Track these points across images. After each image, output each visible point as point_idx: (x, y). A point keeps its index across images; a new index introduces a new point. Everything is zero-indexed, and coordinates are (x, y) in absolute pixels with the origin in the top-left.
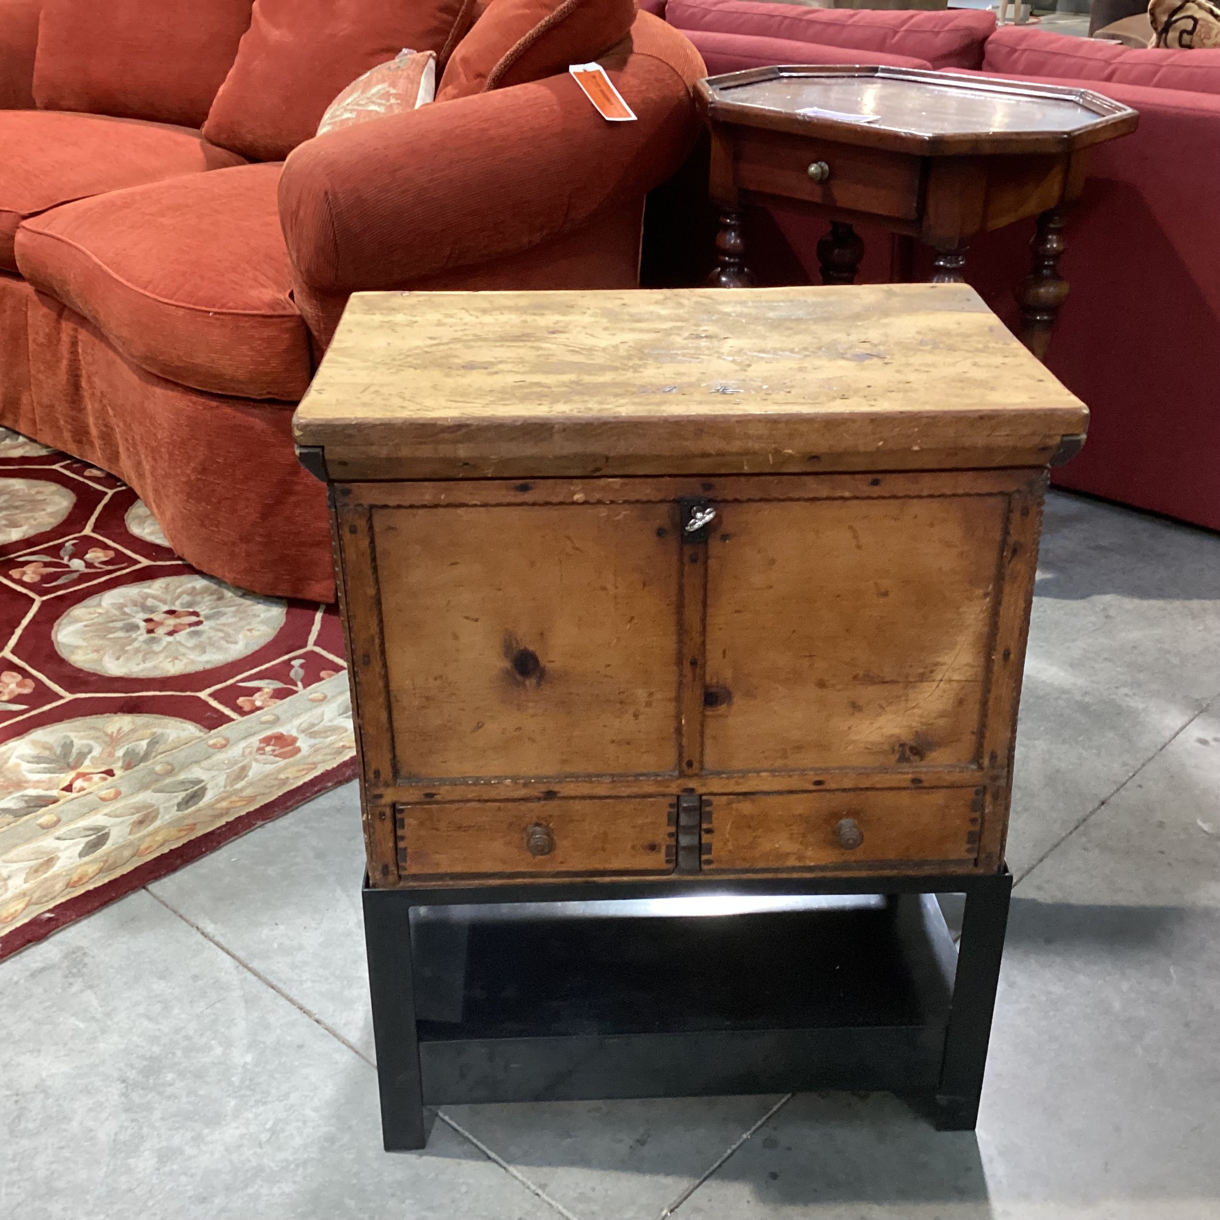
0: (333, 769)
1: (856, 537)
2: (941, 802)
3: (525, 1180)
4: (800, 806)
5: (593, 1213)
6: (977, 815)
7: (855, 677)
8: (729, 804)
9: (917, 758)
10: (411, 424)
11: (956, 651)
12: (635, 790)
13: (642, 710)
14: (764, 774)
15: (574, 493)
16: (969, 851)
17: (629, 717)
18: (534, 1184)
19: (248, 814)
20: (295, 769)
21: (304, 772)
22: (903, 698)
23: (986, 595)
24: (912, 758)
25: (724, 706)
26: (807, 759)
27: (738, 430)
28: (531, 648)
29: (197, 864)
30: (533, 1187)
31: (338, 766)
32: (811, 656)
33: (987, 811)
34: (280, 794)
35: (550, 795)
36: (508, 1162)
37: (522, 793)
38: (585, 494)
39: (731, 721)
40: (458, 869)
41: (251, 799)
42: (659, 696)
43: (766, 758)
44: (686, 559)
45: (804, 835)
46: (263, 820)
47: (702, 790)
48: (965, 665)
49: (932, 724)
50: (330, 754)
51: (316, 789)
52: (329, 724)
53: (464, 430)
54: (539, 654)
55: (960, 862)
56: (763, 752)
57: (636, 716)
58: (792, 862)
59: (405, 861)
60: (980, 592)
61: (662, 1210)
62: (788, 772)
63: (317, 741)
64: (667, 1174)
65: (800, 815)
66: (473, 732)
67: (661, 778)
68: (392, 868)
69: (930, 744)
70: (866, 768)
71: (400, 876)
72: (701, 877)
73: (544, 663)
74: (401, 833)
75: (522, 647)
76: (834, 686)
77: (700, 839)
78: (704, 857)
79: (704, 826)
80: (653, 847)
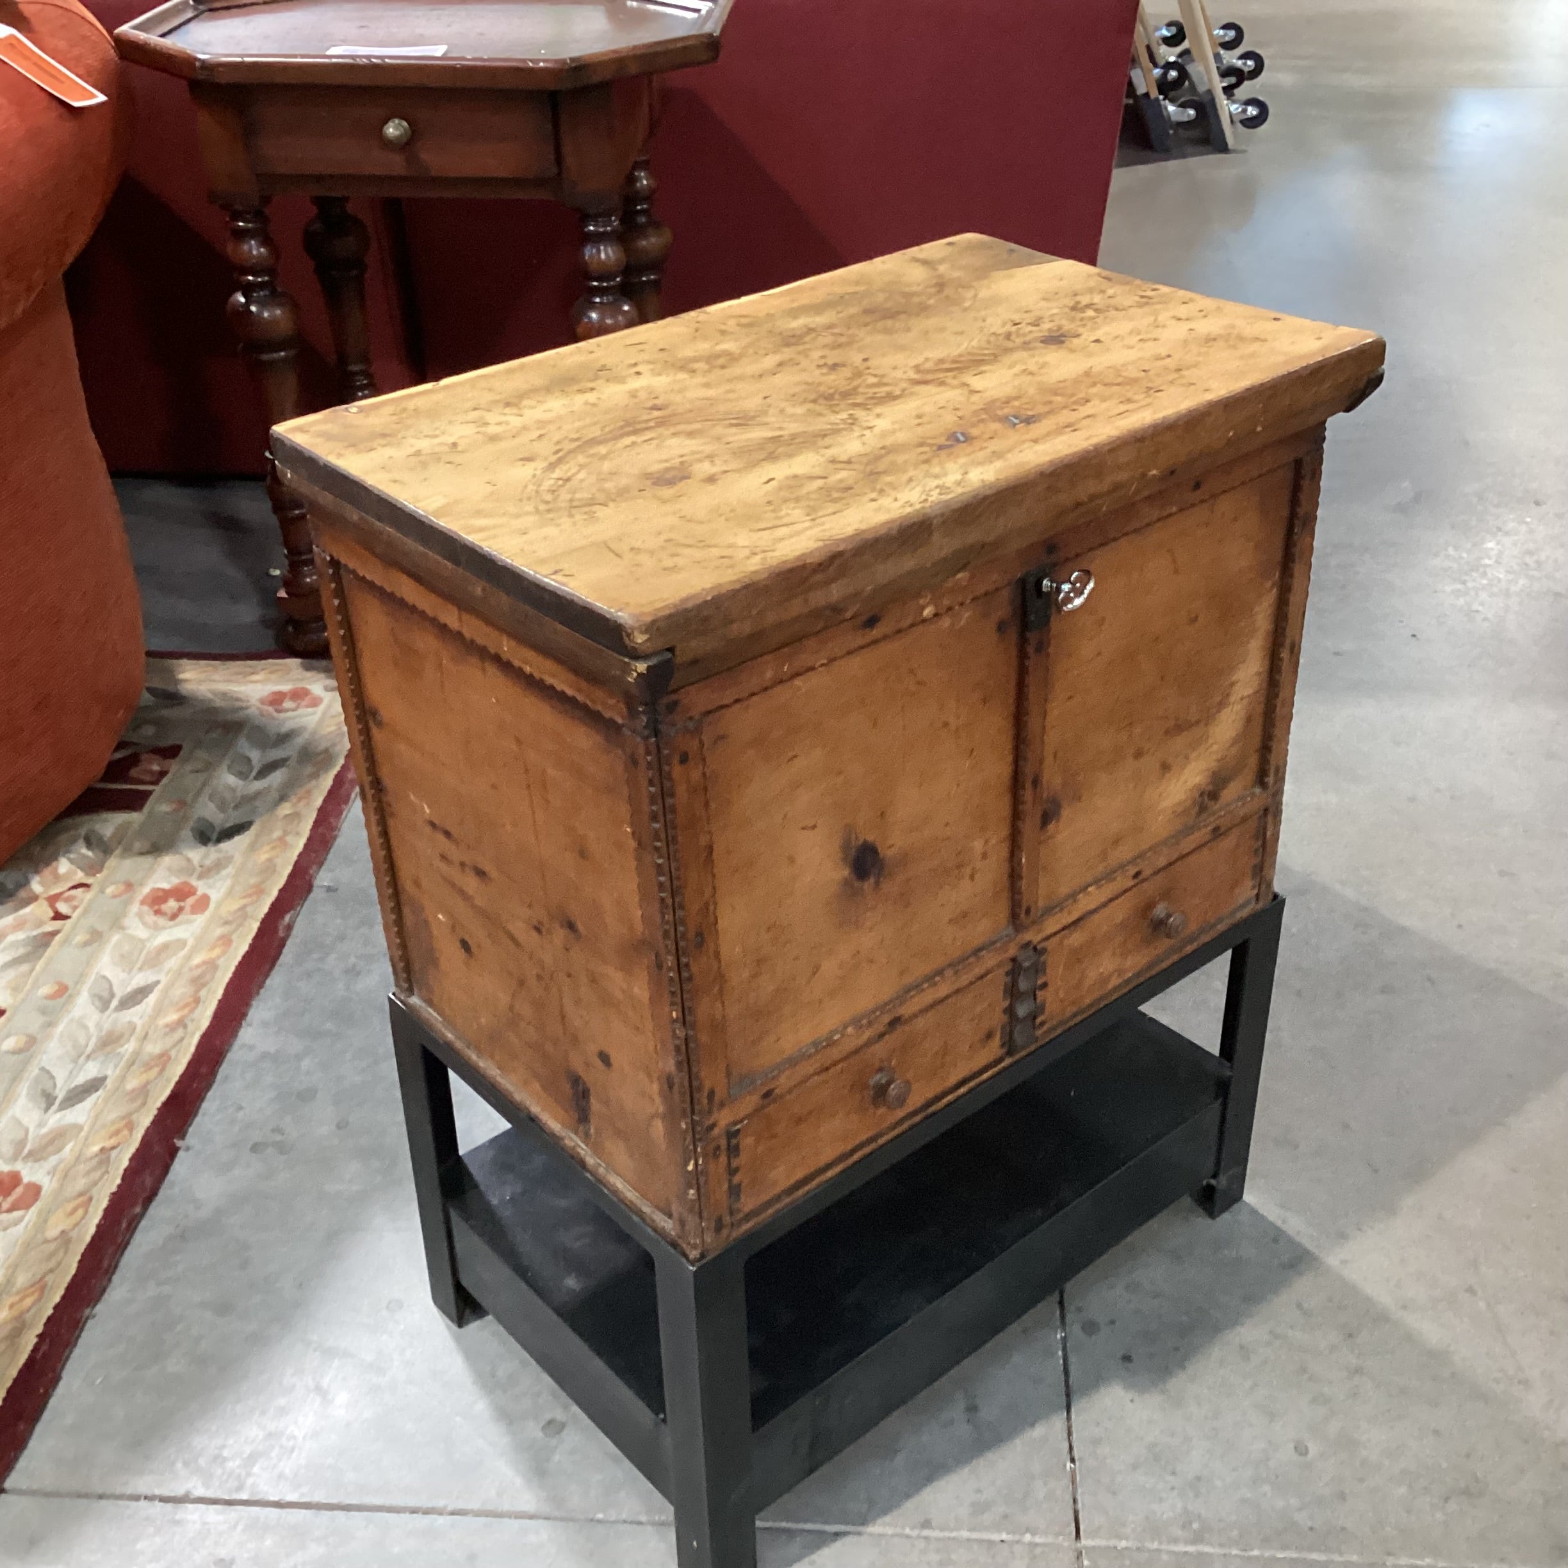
0: (119, 1186)
1: (1174, 561)
2: (1234, 843)
3: (898, 1530)
4: (1120, 912)
5: (1006, 1517)
6: (1259, 843)
7: (1167, 732)
8: (1061, 942)
9: (1213, 803)
10: (778, 575)
12: (978, 971)
13: (978, 866)
14: (1090, 889)
15: (923, 608)
16: (1253, 887)
17: (965, 881)
18: (913, 1528)
19: (56, 1308)
20: (60, 1214)
21: (80, 1212)
22: (1204, 738)
23: (1273, 585)
24: (1210, 805)
25: (1055, 822)
26: (1124, 852)
28: (870, 838)
29: (46, 1415)
30: (915, 1533)
31: (124, 1178)
32: (1130, 724)
33: (1268, 834)
34: (78, 1257)
35: (895, 1022)
36: (863, 1524)
37: (867, 1035)
38: (935, 605)
39: (1059, 838)
41: (40, 1286)
42: (993, 840)
43: (1090, 869)
44: (1030, 650)
46: (88, 1306)
47: (1038, 938)
48: (1254, 675)
49: (1225, 757)
50: (94, 1169)
51: (124, 1225)
52: (44, 1130)
53: (837, 562)
54: (878, 843)
55: (1246, 904)
56: (1086, 863)
57: (972, 877)
59: (740, 1199)
60: (1269, 584)
61: (1065, 1466)
63: (53, 1160)
64: (1033, 1425)
65: (1121, 922)
66: (809, 982)
67: (998, 945)
68: (727, 1218)
69: (1223, 782)
70: (1173, 837)
71: (733, 1224)
72: (1033, 1047)
73: (884, 852)
74: (735, 1163)
75: (861, 842)
76: (1149, 750)
77: (1035, 1000)
78: (1039, 1020)
79: (1040, 982)
80: (989, 1035)
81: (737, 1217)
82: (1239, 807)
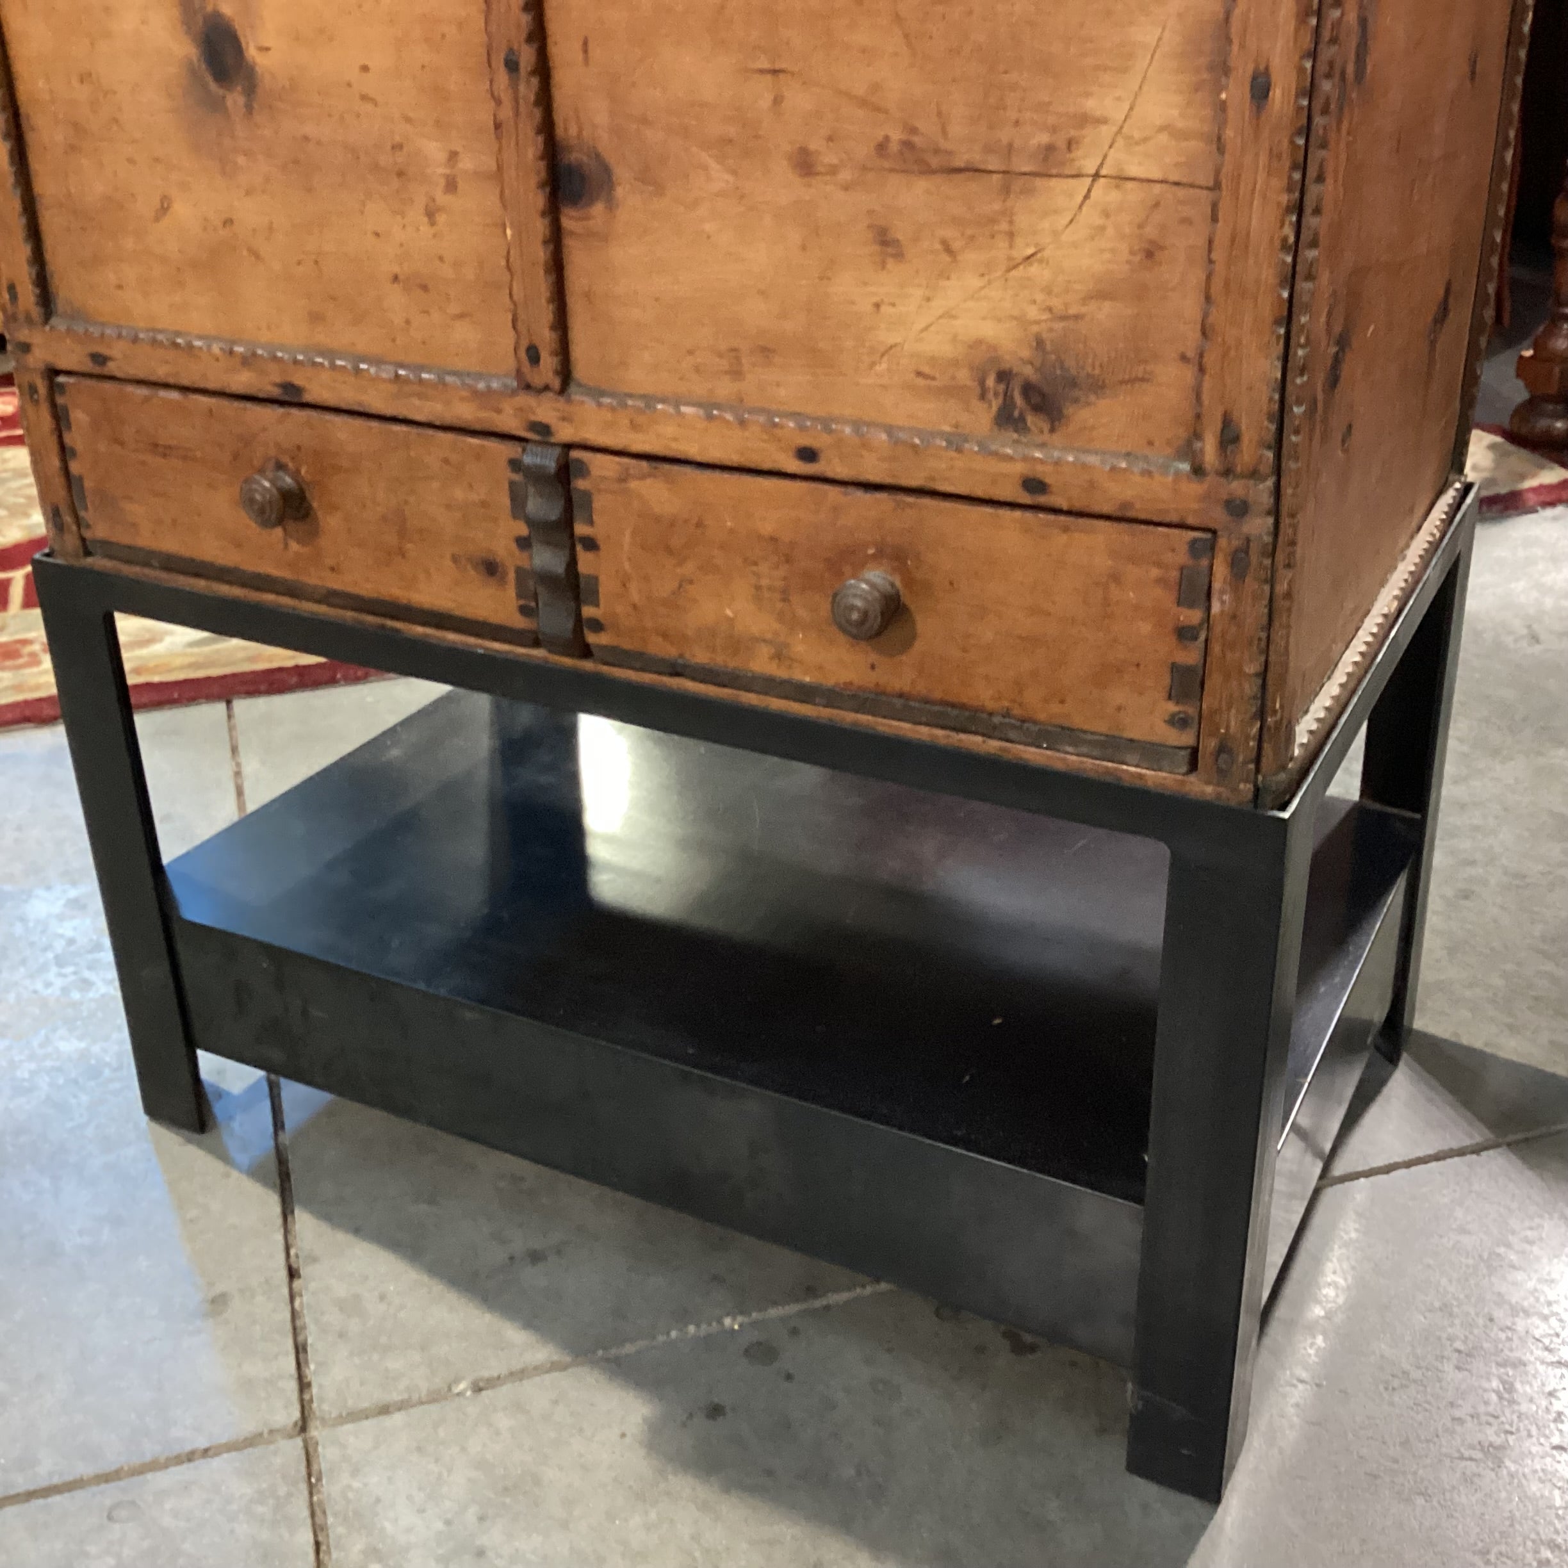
2: (1103, 563)
4: (770, 511)
6: (1193, 616)
7: (882, 150)
8: (623, 479)
9: (1043, 422)
11: (1134, 80)
12: (440, 409)
13: (441, 198)
14: (688, 410)
16: (1174, 721)
17: (416, 214)
22: (1004, 226)
24: (1030, 419)
25: (598, 209)
26: (784, 386)
28: (227, 12)
32: (775, 72)
33: (1216, 607)
35: (291, 395)
37: (242, 381)
39: (617, 253)
40: (170, 544)
42: (466, 163)
43: (697, 369)
45: (785, 595)
47: (565, 433)
48: (1162, 129)
49: (1077, 317)
54: (239, 26)
55: (1152, 753)
56: (690, 352)
57: (431, 214)
58: (761, 664)
59: (86, 509)
62: (741, 411)
65: (773, 539)
66: (157, 219)
67: (481, 386)
68: (68, 519)
69: (1073, 383)
70: (919, 432)
71: (83, 540)
72: (588, 665)
73: (251, 52)
74: (68, 439)
75: (209, 8)
76: (833, 170)
77: (572, 563)
78: (588, 611)
79: (580, 529)
80: (491, 568)
81: (87, 534)
82: (1113, 469)
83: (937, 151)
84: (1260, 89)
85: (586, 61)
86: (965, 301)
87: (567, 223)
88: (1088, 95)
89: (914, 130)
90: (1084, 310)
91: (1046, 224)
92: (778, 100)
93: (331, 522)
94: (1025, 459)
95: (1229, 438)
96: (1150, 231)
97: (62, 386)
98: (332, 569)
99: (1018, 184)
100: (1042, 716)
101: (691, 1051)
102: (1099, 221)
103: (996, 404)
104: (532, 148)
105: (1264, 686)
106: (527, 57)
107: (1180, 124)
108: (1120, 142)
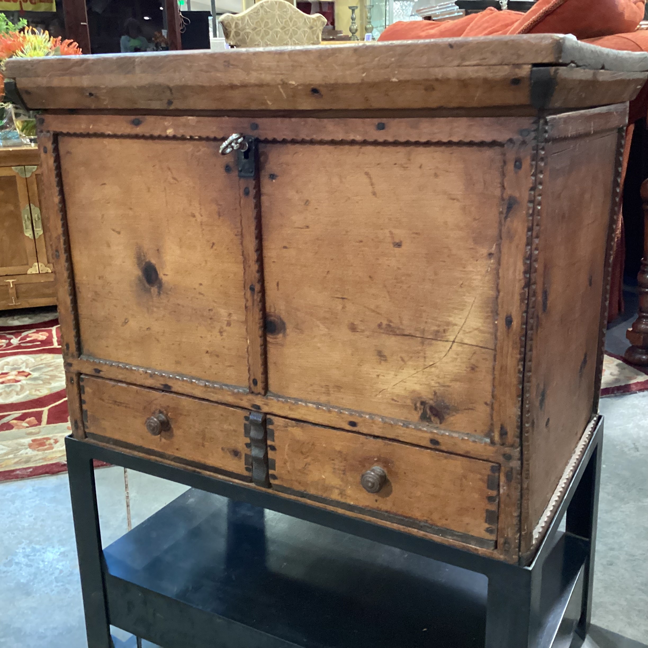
1: (372, 184)
2: (460, 471)
6: (494, 493)
7: (380, 326)
8: (286, 426)
9: (436, 419)
11: (466, 313)
12: (220, 397)
13: (225, 328)
14: (310, 405)
15: (166, 128)
17: (216, 332)
22: (422, 354)
23: (490, 255)
24: (433, 418)
25: (281, 335)
27: (254, 62)
28: (153, 261)
32: (343, 299)
33: (501, 491)
35: (166, 388)
37: (149, 382)
38: (175, 130)
39: (286, 351)
40: (117, 436)
42: (234, 317)
43: (314, 391)
44: (242, 193)
45: (344, 472)
47: (265, 409)
48: (476, 329)
49: (449, 386)
54: (157, 267)
55: (481, 541)
56: (311, 385)
57: (221, 332)
58: (335, 496)
59: (87, 422)
60: (484, 251)
62: (329, 407)
65: (340, 452)
66: (122, 326)
67: (236, 391)
68: (80, 425)
69: (447, 407)
70: (393, 419)
71: (85, 432)
72: (270, 491)
73: (161, 275)
74: (83, 397)
75: (147, 260)
76: (363, 331)
77: (266, 454)
78: (271, 472)
79: (269, 443)
80: (236, 453)
81: (87, 431)
82: (463, 439)
83: (399, 329)
84: (509, 321)
85: (278, 289)
86: (409, 377)
87: (268, 339)
88: (450, 316)
89: (391, 321)
90: (450, 384)
91: (436, 355)
92: (343, 308)
93: (177, 432)
94: (432, 432)
95: (503, 433)
96: (473, 361)
97: (83, 380)
98: (177, 449)
99: (427, 342)
100: (439, 524)
101: (305, 640)
102: (455, 356)
103: (420, 412)
104: (258, 315)
105: (520, 521)
106: (258, 287)
107: (482, 328)
108: (461, 332)
